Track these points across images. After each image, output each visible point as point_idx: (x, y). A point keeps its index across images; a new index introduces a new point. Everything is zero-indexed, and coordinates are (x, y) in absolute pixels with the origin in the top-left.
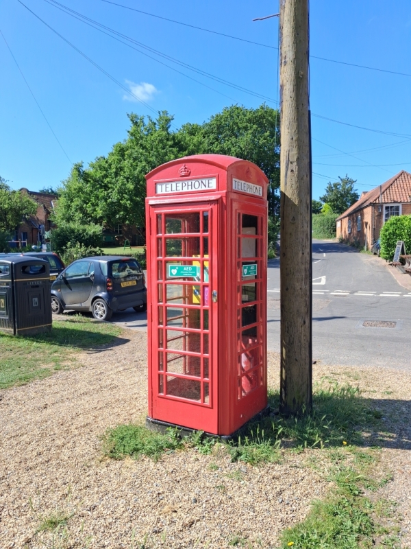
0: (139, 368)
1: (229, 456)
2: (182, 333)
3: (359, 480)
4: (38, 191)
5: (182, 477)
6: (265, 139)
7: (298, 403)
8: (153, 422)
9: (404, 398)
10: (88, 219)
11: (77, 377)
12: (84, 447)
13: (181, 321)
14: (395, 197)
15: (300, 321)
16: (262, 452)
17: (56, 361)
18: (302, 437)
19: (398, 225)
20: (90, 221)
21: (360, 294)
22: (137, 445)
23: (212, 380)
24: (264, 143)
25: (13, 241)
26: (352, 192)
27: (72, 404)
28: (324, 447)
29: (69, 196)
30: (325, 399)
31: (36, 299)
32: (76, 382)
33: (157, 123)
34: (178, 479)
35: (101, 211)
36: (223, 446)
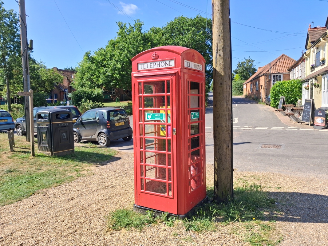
0: (127, 174)
1: (184, 227)
2: (154, 154)
3: (263, 241)
4: (64, 69)
5: (156, 241)
6: (200, 36)
7: (225, 195)
8: (138, 208)
9: (288, 191)
10: (94, 86)
11: (91, 181)
12: (96, 224)
13: (154, 146)
14: (279, 70)
15: (225, 146)
16: (204, 225)
17: (77, 171)
18: (228, 215)
19: (281, 86)
20: (95, 86)
21: (258, 128)
22: (128, 221)
23: (173, 182)
24: (199, 39)
25: (49, 99)
26: (253, 67)
27: (88, 197)
28: (241, 221)
29: (82, 72)
30: (241, 192)
31: (65, 134)
32: (90, 183)
33: (134, 27)
34: (154, 242)
35: (102, 81)
36: (181, 221)
